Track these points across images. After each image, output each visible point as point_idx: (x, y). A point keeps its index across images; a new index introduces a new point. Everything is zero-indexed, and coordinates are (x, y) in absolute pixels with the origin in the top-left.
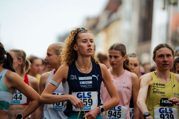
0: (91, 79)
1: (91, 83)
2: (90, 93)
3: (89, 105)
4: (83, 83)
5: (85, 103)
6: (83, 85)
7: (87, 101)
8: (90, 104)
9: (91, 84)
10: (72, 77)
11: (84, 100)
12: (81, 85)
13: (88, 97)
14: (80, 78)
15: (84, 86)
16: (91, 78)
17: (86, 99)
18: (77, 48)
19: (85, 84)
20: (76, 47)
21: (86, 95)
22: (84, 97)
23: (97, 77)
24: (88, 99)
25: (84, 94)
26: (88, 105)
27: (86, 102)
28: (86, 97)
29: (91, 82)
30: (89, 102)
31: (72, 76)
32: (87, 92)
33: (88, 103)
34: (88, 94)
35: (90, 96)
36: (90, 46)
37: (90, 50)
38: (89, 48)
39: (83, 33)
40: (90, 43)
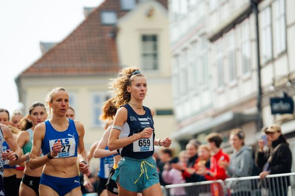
5: (145, 144)
7: (146, 141)
9: (149, 125)
10: (132, 118)
11: (144, 141)
12: (142, 125)
13: (147, 138)
15: (144, 127)
16: (147, 119)
19: (144, 125)
20: (129, 89)
23: (151, 120)
26: (147, 146)
29: (148, 123)
30: (148, 143)
36: (142, 91)
37: (143, 94)
38: (142, 92)
39: (137, 76)
40: (143, 88)
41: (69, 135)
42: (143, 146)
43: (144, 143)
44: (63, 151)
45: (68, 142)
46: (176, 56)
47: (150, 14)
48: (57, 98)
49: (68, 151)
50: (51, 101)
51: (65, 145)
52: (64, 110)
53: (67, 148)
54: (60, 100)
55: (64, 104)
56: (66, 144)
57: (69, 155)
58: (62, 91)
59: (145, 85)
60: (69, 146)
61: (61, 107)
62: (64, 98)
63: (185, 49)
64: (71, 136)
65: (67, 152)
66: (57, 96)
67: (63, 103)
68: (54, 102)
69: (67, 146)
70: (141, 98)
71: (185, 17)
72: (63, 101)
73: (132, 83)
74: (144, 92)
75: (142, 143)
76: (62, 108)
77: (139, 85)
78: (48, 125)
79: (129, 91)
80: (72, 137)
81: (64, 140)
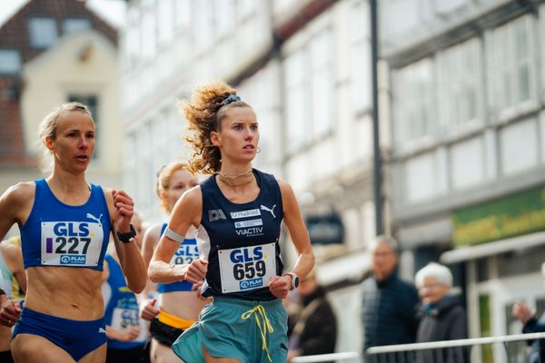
0: (259, 214)
1: (261, 224)
2: (260, 248)
3: (259, 275)
4: (242, 224)
5: (250, 273)
6: (243, 229)
7: (254, 266)
8: (261, 272)
9: (260, 227)
10: (214, 215)
11: (247, 265)
12: (238, 229)
13: (256, 259)
14: (234, 214)
15: (245, 232)
16: (257, 212)
17: (252, 264)
18: (219, 139)
19: (247, 228)
20: (217, 139)
21: (251, 255)
22: (247, 259)
23: (272, 211)
24: (255, 262)
25: (246, 251)
26: (256, 277)
27: (252, 269)
28: (251, 259)
29: (259, 222)
30: (258, 269)
31: (213, 212)
32: (254, 247)
33: (256, 272)
34: (255, 252)
35: (261, 255)
36: (249, 139)
37: (250, 147)
38: (247, 143)
39: (235, 106)
40: (250, 133)
41: (90, 216)
42: (245, 278)
43: (247, 270)
44: (71, 250)
45: (87, 232)
46: (133, 135)
47: (84, 57)
48: (69, 130)
49: (85, 251)
50: (53, 137)
51: (79, 238)
52: (85, 157)
53: (81, 245)
54: (74, 134)
55: (85, 143)
56: (81, 235)
57: (84, 262)
58: (78, 113)
59: (254, 127)
60: (88, 241)
61: (77, 150)
62: (84, 129)
63: (149, 124)
64: (94, 218)
65: (80, 254)
66: (67, 124)
67: (81, 141)
68: (60, 138)
69: (82, 240)
70: (247, 156)
71: (150, 64)
72: (83, 136)
73: (224, 123)
74: (253, 143)
75: (242, 272)
76: (81, 153)
77: (239, 127)
78: (42, 188)
79: (216, 143)
80: (97, 222)
81: (76, 225)
